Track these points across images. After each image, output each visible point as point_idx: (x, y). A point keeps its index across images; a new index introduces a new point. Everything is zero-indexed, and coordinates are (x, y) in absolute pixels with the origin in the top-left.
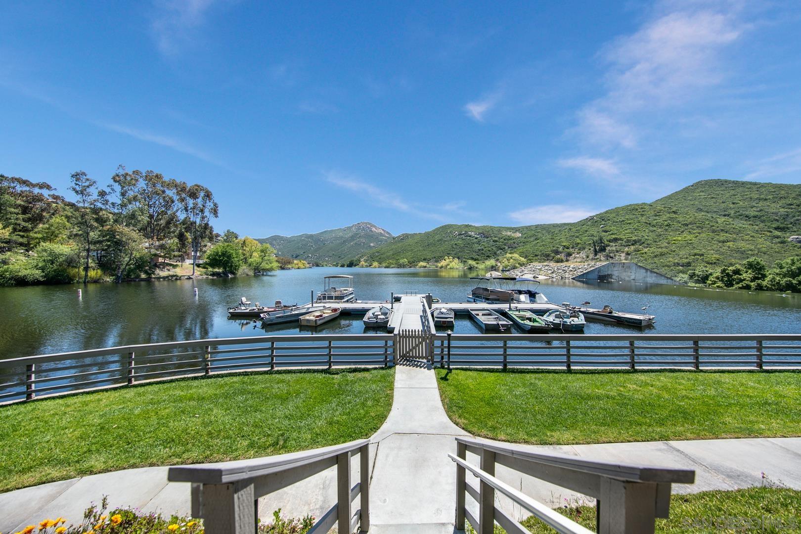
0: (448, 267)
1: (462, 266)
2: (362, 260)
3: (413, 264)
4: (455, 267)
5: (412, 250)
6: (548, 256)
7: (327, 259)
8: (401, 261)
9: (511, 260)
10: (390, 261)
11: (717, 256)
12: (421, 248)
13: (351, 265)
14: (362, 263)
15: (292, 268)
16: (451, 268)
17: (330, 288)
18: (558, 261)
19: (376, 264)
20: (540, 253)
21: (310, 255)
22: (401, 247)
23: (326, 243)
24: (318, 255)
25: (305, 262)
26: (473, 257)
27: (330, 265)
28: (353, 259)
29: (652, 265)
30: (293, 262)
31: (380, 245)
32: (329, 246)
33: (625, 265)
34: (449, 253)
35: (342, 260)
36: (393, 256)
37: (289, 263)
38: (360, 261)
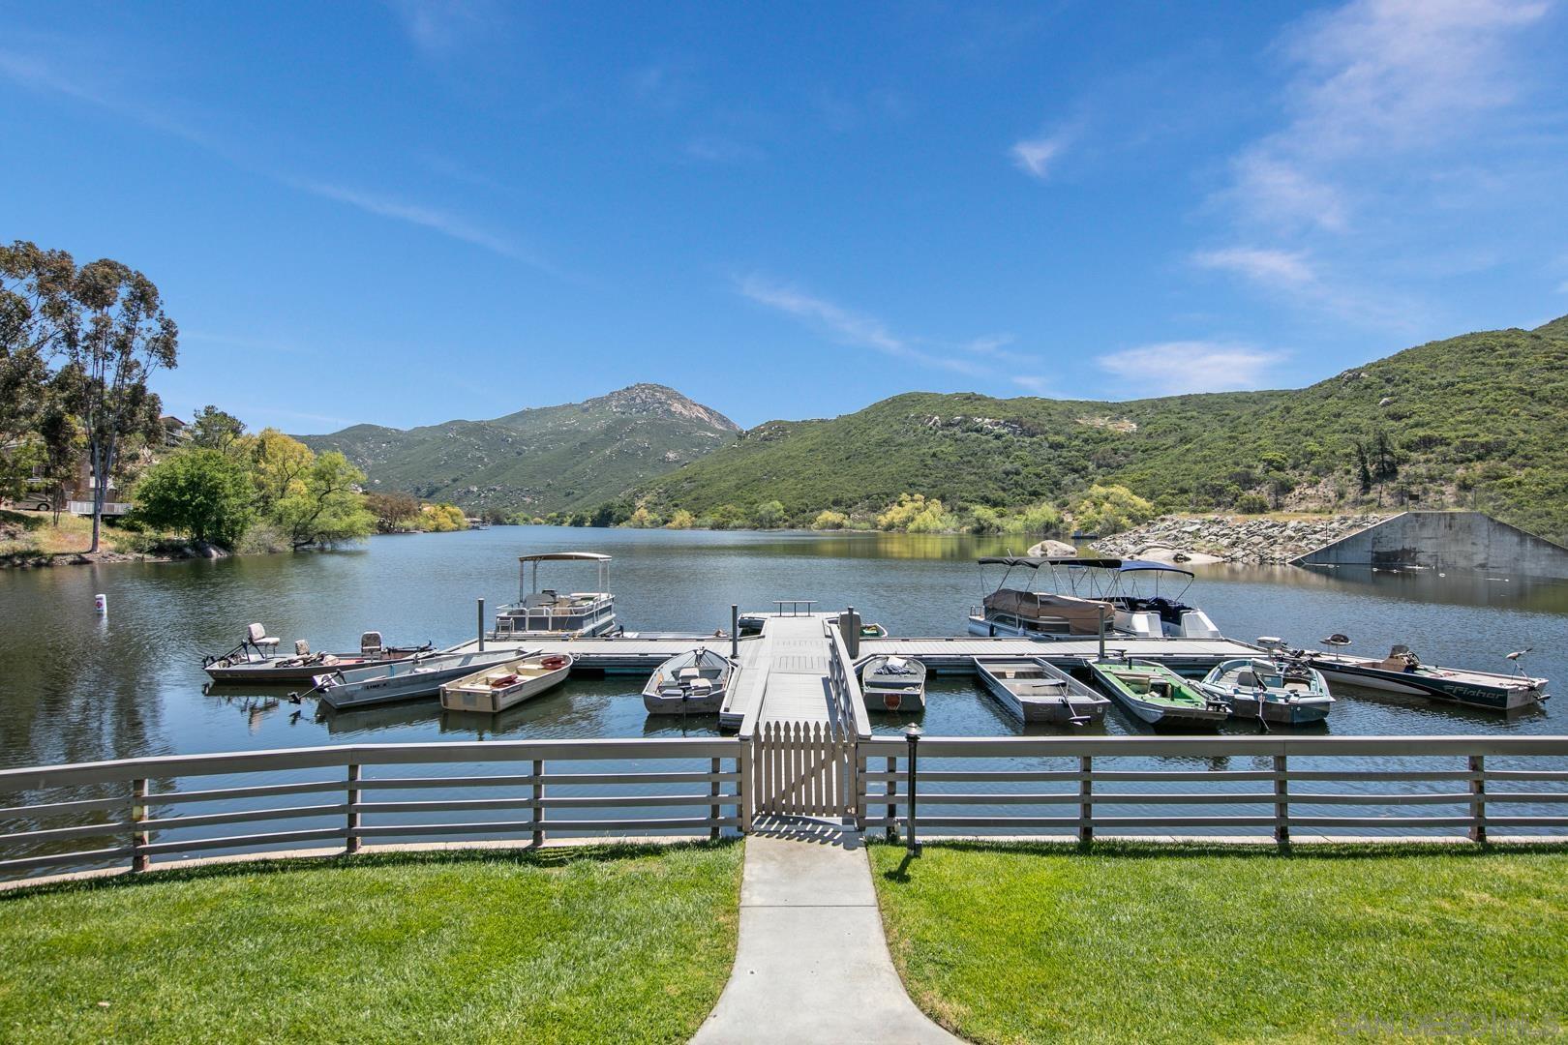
0: (911, 526)
1: (954, 524)
2: (640, 504)
3: (801, 516)
4: (932, 527)
5: (798, 473)
6: (1219, 491)
7: (528, 500)
8: (764, 508)
9: (1107, 506)
10: (730, 507)
12: (824, 468)
13: (604, 519)
14: (642, 512)
15: (417, 528)
16: (918, 531)
17: (539, 592)
18: (1252, 508)
19: (682, 516)
20: (1195, 484)
21: (476, 489)
22: (763, 463)
23: (524, 451)
24: (498, 488)
25: (456, 510)
26: (988, 494)
27: (537, 519)
28: (611, 500)
29: (1538, 521)
30: (420, 510)
31: (697, 457)
32: (536, 459)
33: (1457, 522)
34: (914, 484)
35: (576, 504)
36: (739, 492)
37: (407, 513)
38: (632, 507)
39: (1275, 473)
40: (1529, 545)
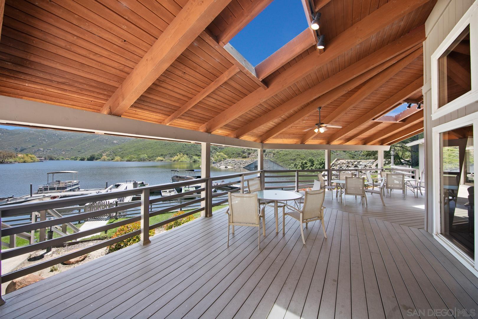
0: (180, 161)
1: (189, 160)
2: (104, 154)
3: (152, 158)
4: (184, 161)
5: (152, 148)
6: (239, 154)
7: (64, 153)
8: (142, 156)
9: (219, 157)
10: (132, 156)
11: (304, 156)
12: (159, 147)
13: (92, 159)
14: (104, 157)
15: (15, 162)
16: (181, 162)
17: (55, 181)
18: (245, 157)
19: (118, 158)
20: (235, 153)
21: (42, 149)
22: (143, 145)
23: (62, 138)
24: (51, 149)
25: (33, 156)
26: (197, 154)
27: (67, 158)
28: (94, 154)
29: (282, 160)
30: (17, 156)
31: (123, 142)
32: (67, 141)
33: (266, 160)
34: (181, 151)
35: (82, 154)
36: (135, 152)
37: (11, 157)
38: (101, 155)
39: (248, 151)
40: (275, 164)
